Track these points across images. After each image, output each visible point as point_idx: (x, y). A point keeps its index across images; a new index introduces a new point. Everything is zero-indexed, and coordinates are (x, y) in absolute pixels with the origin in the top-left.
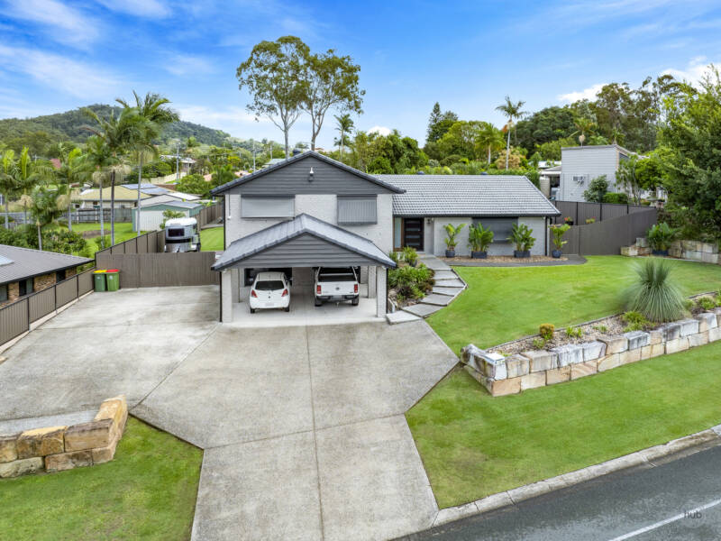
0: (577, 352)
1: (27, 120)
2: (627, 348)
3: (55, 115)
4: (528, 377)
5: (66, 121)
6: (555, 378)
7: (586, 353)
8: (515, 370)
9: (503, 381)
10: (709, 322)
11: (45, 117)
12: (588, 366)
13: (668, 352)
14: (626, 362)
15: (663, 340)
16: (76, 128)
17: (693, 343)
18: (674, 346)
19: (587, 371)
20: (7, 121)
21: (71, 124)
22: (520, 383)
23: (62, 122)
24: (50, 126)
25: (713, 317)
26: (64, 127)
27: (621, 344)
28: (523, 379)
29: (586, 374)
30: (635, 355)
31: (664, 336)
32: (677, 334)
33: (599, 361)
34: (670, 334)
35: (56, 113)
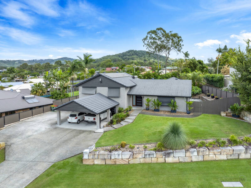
0: (119, 155)
1: (113, 56)
2: (143, 156)
3: (120, 54)
4: (97, 160)
5: (122, 55)
6: (108, 162)
7: (123, 156)
8: (92, 156)
9: (87, 159)
10: (192, 152)
11: (117, 54)
12: (124, 160)
13: (166, 162)
14: (143, 162)
15: (164, 157)
16: (125, 57)
17: (181, 160)
18: (170, 160)
19: (124, 162)
20: (108, 56)
21: (123, 56)
22: (94, 161)
23: (121, 56)
24: (118, 57)
25: (195, 151)
26: (122, 57)
27: (140, 155)
28: (95, 160)
29: (123, 163)
30: (148, 160)
31: (164, 155)
32: (172, 155)
33: (129, 159)
34: (168, 155)
35: (120, 53)
